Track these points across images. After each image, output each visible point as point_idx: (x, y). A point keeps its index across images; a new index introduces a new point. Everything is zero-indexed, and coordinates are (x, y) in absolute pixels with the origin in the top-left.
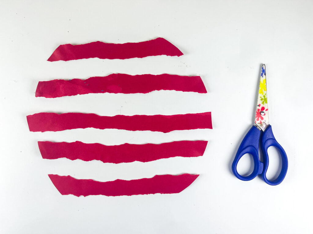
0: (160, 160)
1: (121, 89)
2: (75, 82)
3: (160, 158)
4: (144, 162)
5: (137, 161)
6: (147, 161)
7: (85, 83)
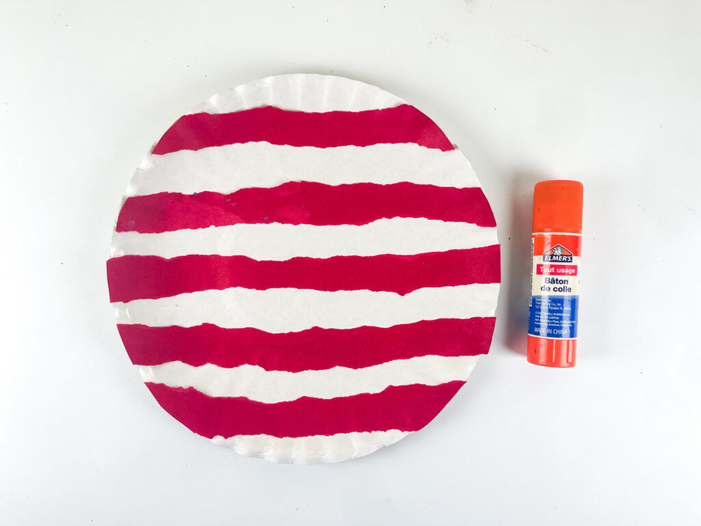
0: (391, 363)
1: (308, 214)
2: (206, 198)
3: (391, 359)
4: (355, 367)
5: (340, 365)
6: (362, 367)
7: (228, 200)
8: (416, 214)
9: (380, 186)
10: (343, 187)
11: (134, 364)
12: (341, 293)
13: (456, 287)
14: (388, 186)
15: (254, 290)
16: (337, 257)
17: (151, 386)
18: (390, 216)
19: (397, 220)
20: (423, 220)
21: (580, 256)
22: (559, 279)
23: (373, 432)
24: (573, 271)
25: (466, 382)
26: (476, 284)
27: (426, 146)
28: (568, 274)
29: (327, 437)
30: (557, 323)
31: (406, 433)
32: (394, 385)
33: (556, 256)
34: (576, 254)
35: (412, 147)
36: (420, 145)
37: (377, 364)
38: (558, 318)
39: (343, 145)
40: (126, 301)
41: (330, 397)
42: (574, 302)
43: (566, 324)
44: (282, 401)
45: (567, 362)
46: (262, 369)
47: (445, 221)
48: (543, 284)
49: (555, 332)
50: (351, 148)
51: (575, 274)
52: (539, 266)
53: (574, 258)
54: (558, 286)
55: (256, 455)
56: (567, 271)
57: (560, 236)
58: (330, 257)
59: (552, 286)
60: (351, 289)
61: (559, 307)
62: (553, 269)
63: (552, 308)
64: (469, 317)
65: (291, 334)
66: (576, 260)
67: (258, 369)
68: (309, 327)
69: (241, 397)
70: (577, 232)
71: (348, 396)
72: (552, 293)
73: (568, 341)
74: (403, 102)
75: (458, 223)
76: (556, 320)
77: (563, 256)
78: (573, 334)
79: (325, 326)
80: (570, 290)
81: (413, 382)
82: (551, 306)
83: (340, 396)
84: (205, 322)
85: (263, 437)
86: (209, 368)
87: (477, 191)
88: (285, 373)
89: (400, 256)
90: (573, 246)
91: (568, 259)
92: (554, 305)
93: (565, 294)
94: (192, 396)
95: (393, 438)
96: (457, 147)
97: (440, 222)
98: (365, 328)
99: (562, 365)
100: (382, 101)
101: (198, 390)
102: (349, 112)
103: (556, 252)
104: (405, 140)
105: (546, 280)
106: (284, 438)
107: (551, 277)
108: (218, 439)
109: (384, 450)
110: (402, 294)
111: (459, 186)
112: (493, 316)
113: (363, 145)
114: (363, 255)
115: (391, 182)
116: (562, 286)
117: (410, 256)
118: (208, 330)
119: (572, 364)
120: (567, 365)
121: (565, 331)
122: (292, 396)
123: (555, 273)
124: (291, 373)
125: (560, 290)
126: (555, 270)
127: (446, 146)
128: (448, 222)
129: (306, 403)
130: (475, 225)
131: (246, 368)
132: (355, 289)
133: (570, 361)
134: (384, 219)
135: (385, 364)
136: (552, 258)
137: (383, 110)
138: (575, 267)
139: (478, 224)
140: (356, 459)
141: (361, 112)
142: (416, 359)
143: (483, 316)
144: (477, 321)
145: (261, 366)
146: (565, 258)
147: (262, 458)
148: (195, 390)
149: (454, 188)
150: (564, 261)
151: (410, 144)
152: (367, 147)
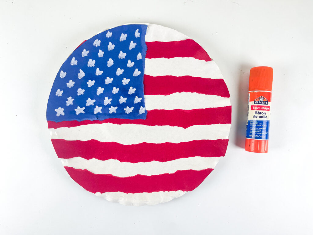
4: (162, 161)
5: (155, 160)
6: (165, 161)
8: (192, 91)
9: (176, 77)
10: (159, 77)
11: (59, 157)
12: (156, 127)
13: (210, 125)
14: (180, 77)
15: (116, 124)
16: (155, 110)
17: (67, 168)
18: (180, 91)
19: (183, 93)
20: (196, 94)
21: (271, 102)
22: (262, 112)
23: (170, 191)
24: (268, 108)
25: (214, 169)
26: (220, 124)
27: (198, 59)
28: (266, 110)
29: (148, 193)
30: (260, 133)
31: (185, 192)
32: (180, 170)
33: (260, 101)
34: (270, 101)
35: (192, 59)
36: (195, 58)
37: (173, 160)
38: (261, 130)
39: (159, 57)
40: (55, 128)
41: (150, 175)
42: (268, 123)
43: (264, 133)
44: (128, 176)
45: (265, 150)
46: (119, 161)
47: (206, 94)
48: (254, 114)
49: (259, 136)
50: (163, 59)
51: (269, 110)
52: (252, 106)
53: (269, 102)
54: (261, 115)
55: (116, 201)
56: (265, 108)
57: (263, 92)
58: (152, 110)
59: (258, 115)
60: (161, 125)
61: (261, 125)
62: (259, 107)
63: (258, 126)
64: (216, 139)
65: (133, 145)
66: (269, 104)
67: (117, 161)
68: (141, 142)
69: (109, 174)
70: (270, 90)
71: (158, 174)
72: (258, 119)
73: (265, 141)
74: (188, 38)
75: (212, 95)
76: (260, 131)
77: (264, 101)
78: (267, 138)
79: (149, 142)
80: (266, 117)
81: (189, 169)
82: (258, 125)
83: (155, 175)
84: (92, 139)
85: (119, 193)
86: (94, 160)
87: (222, 81)
88: (129, 163)
89: (184, 110)
90: (268, 97)
91: (266, 103)
92: (259, 124)
93: (264, 119)
94: (86, 173)
95: (179, 194)
96: (213, 60)
97: (204, 95)
98: (167, 143)
99: (262, 151)
100: (178, 37)
101: (89, 171)
102: (163, 42)
103: (261, 99)
104: (188, 56)
105: (255, 113)
106: (129, 193)
107: (258, 111)
108: (98, 194)
109: (175, 199)
110: (185, 128)
111: (213, 78)
112: (227, 139)
113: (169, 58)
114: (167, 109)
115: (181, 76)
116: (263, 115)
117: (189, 110)
118: (94, 142)
119: (266, 152)
120: (264, 152)
121: (264, 136)
122: (133, 174)
123: (260, 109)
124: (132, 163)
125: (262, 117)
126: (260, 108)
127: (208, 59)
128: (207, 95)
129: (139, 178)
130: (220, 96)
131: (111, 161)
132: (163, 125)
133: (266, 150)
134: (177, 93)
135: (176, 160)
136: (258, 102)
137: (179, 41)
138: (269, 107)
139: (221, 96)
140: (162, 204)
141: (168, 42)
142: (190, 158)
143: (222, 139)
144: (220, 141)
145: (118, 160)
146: (264, 103)
147: (118, 203)
148: (88, 170)
149: (211, 79)
150: (264, 104)
151: (190, 58)
152: (170, 59)
